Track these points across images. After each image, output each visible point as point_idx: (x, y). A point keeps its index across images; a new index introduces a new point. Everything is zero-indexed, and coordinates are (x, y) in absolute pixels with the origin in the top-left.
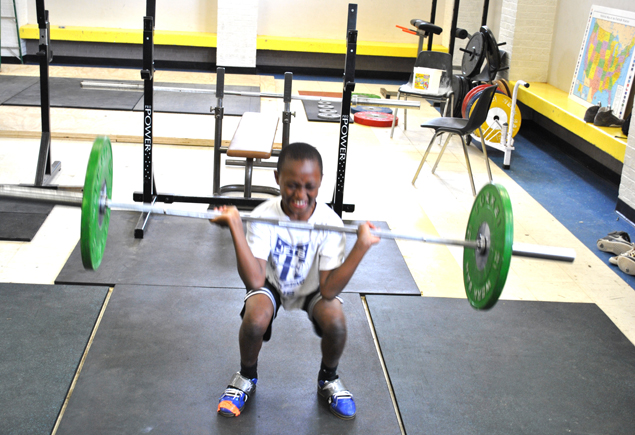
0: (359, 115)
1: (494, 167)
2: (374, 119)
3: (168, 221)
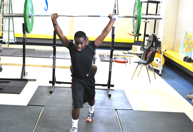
0: (116, 60)
1: (156, 75)
2: (121, 61)
3: (59, 89)
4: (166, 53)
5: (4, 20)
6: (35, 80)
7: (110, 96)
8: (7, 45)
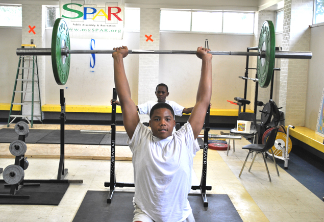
0: (210, 145)
1: (280, 169)
2: (221, 147)
3: (122, 195)
4: (294, 132)
5: (24, 84)
6: (80, 182)
7: (206, 205)
8: (30, 124)
